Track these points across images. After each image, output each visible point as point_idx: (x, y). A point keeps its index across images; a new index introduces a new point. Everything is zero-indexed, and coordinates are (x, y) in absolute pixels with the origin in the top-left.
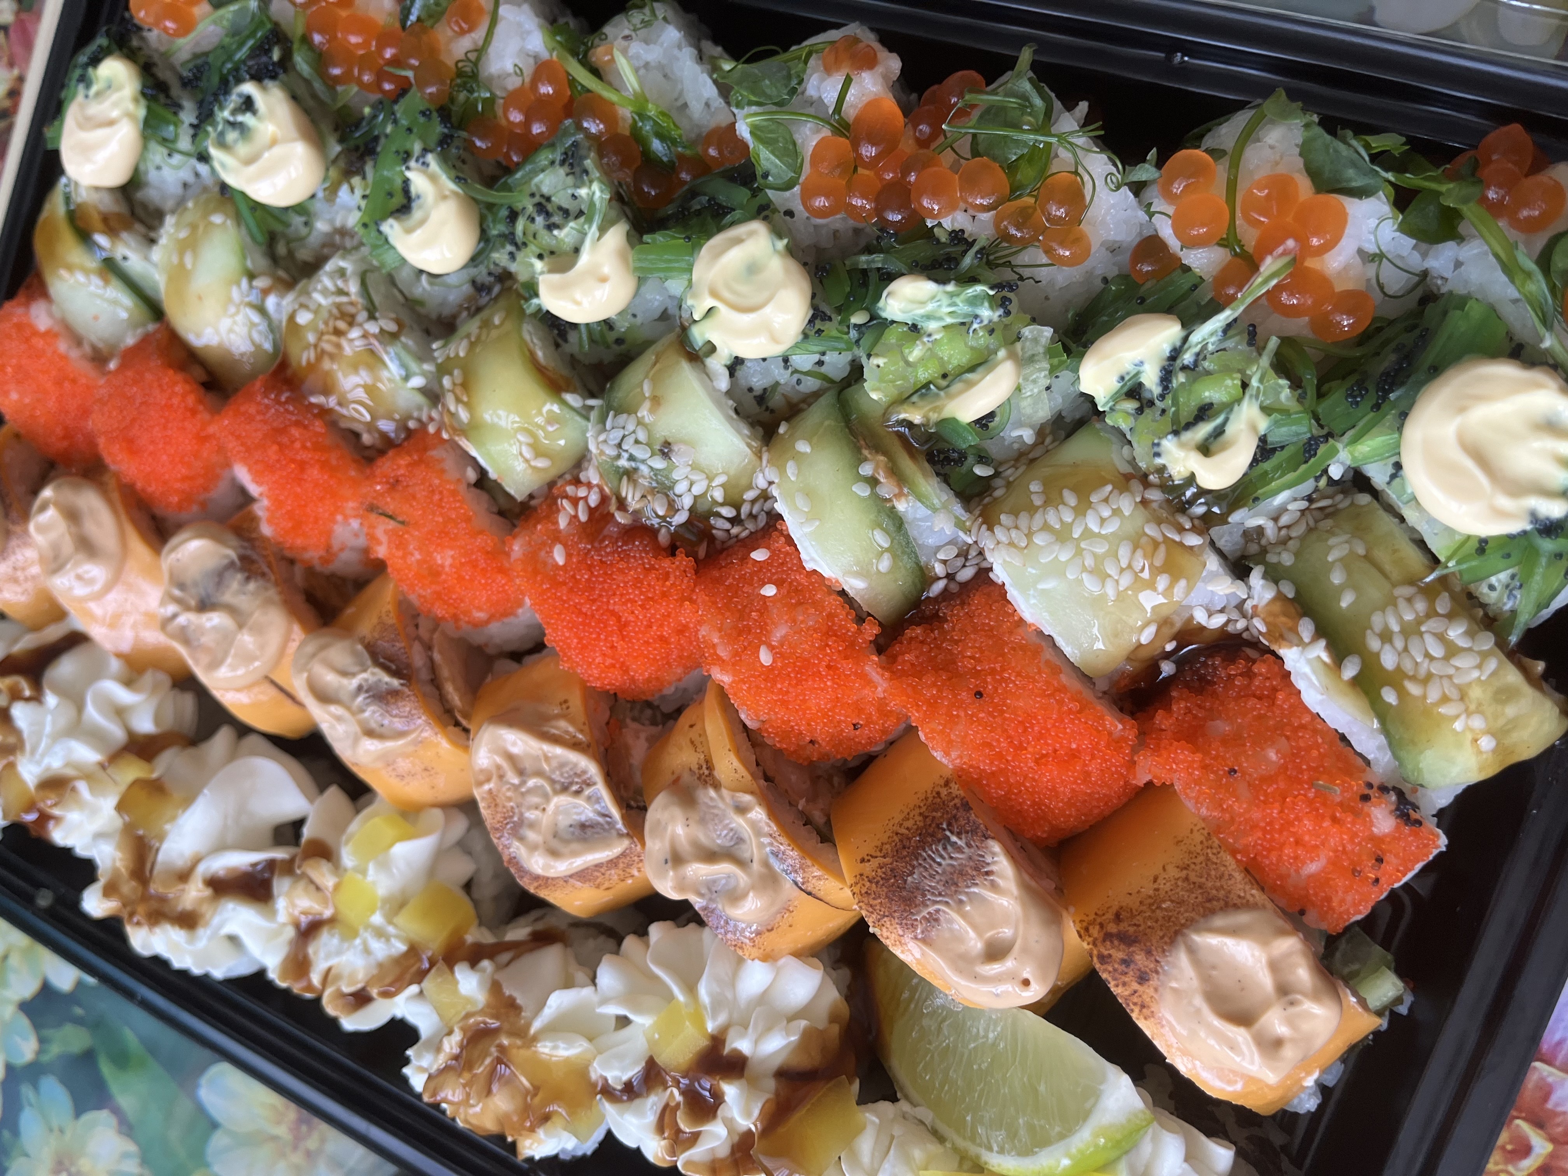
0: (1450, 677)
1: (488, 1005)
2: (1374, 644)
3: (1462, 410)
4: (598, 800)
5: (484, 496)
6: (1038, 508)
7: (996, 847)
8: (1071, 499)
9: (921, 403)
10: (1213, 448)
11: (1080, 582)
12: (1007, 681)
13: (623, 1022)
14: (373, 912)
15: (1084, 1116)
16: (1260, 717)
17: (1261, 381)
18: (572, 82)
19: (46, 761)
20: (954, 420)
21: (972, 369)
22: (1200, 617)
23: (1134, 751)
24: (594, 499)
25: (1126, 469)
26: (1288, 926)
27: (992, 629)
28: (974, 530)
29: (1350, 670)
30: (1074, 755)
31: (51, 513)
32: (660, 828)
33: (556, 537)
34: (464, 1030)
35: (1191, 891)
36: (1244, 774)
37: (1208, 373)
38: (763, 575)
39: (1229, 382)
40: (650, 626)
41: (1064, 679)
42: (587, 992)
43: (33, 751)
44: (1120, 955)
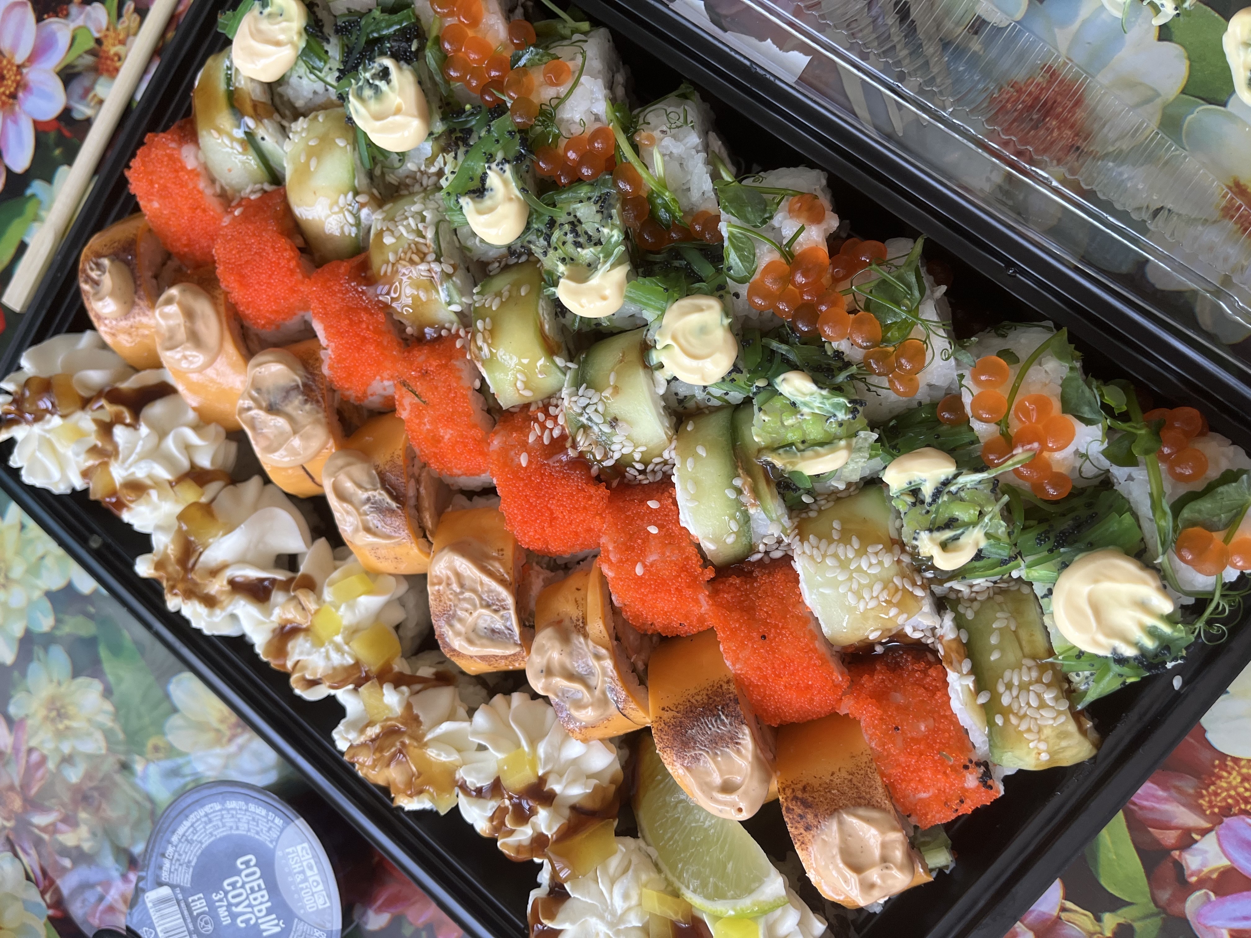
0: (1036, 719)
1: (401, 716)
2: (1001, 688)
3: (1096, 581)
4: (507, 619)
5: (482, 399)
6: (834, 540)
7: (747, 731)
8: (856, 545)
9: (784, 456)
10: (950, 546)
11: (845, 595)
12: (783, 635)
13: (482, 748)
14: (337, 634)
15: (750, 891)
16: (923, 701)
17: (991, 520)
18: (617, 147)
19: (132, 470)
20: (801, 473)
21: (822, 444)
22: (908, 631)
23: (844, 694)
24: (556, 433)
25: (894, 535)
26: (899, 826)
27: (783, 598)
28: (791, 536)
29: (983, 699)
30: (808, 687)
31: (173, 309)
32: (542, 650)
33: (524, 446)
34: (382, 727)
35: (851, 788)
36: (903, 732)
37: (962, 500)
38: (652, 517)
39: (972, 512)
40: (571, 524)
41: (817, 644)
42: (465, 725)
43: (124, 461)
44: (799, 811)
